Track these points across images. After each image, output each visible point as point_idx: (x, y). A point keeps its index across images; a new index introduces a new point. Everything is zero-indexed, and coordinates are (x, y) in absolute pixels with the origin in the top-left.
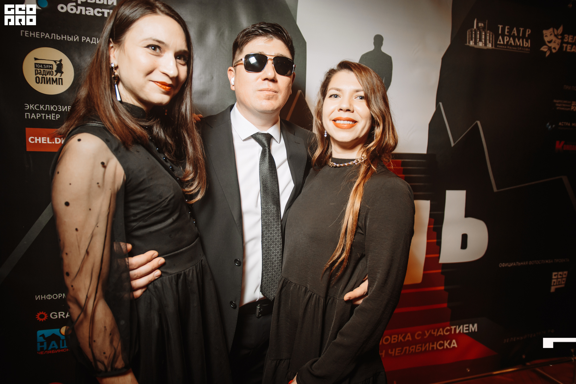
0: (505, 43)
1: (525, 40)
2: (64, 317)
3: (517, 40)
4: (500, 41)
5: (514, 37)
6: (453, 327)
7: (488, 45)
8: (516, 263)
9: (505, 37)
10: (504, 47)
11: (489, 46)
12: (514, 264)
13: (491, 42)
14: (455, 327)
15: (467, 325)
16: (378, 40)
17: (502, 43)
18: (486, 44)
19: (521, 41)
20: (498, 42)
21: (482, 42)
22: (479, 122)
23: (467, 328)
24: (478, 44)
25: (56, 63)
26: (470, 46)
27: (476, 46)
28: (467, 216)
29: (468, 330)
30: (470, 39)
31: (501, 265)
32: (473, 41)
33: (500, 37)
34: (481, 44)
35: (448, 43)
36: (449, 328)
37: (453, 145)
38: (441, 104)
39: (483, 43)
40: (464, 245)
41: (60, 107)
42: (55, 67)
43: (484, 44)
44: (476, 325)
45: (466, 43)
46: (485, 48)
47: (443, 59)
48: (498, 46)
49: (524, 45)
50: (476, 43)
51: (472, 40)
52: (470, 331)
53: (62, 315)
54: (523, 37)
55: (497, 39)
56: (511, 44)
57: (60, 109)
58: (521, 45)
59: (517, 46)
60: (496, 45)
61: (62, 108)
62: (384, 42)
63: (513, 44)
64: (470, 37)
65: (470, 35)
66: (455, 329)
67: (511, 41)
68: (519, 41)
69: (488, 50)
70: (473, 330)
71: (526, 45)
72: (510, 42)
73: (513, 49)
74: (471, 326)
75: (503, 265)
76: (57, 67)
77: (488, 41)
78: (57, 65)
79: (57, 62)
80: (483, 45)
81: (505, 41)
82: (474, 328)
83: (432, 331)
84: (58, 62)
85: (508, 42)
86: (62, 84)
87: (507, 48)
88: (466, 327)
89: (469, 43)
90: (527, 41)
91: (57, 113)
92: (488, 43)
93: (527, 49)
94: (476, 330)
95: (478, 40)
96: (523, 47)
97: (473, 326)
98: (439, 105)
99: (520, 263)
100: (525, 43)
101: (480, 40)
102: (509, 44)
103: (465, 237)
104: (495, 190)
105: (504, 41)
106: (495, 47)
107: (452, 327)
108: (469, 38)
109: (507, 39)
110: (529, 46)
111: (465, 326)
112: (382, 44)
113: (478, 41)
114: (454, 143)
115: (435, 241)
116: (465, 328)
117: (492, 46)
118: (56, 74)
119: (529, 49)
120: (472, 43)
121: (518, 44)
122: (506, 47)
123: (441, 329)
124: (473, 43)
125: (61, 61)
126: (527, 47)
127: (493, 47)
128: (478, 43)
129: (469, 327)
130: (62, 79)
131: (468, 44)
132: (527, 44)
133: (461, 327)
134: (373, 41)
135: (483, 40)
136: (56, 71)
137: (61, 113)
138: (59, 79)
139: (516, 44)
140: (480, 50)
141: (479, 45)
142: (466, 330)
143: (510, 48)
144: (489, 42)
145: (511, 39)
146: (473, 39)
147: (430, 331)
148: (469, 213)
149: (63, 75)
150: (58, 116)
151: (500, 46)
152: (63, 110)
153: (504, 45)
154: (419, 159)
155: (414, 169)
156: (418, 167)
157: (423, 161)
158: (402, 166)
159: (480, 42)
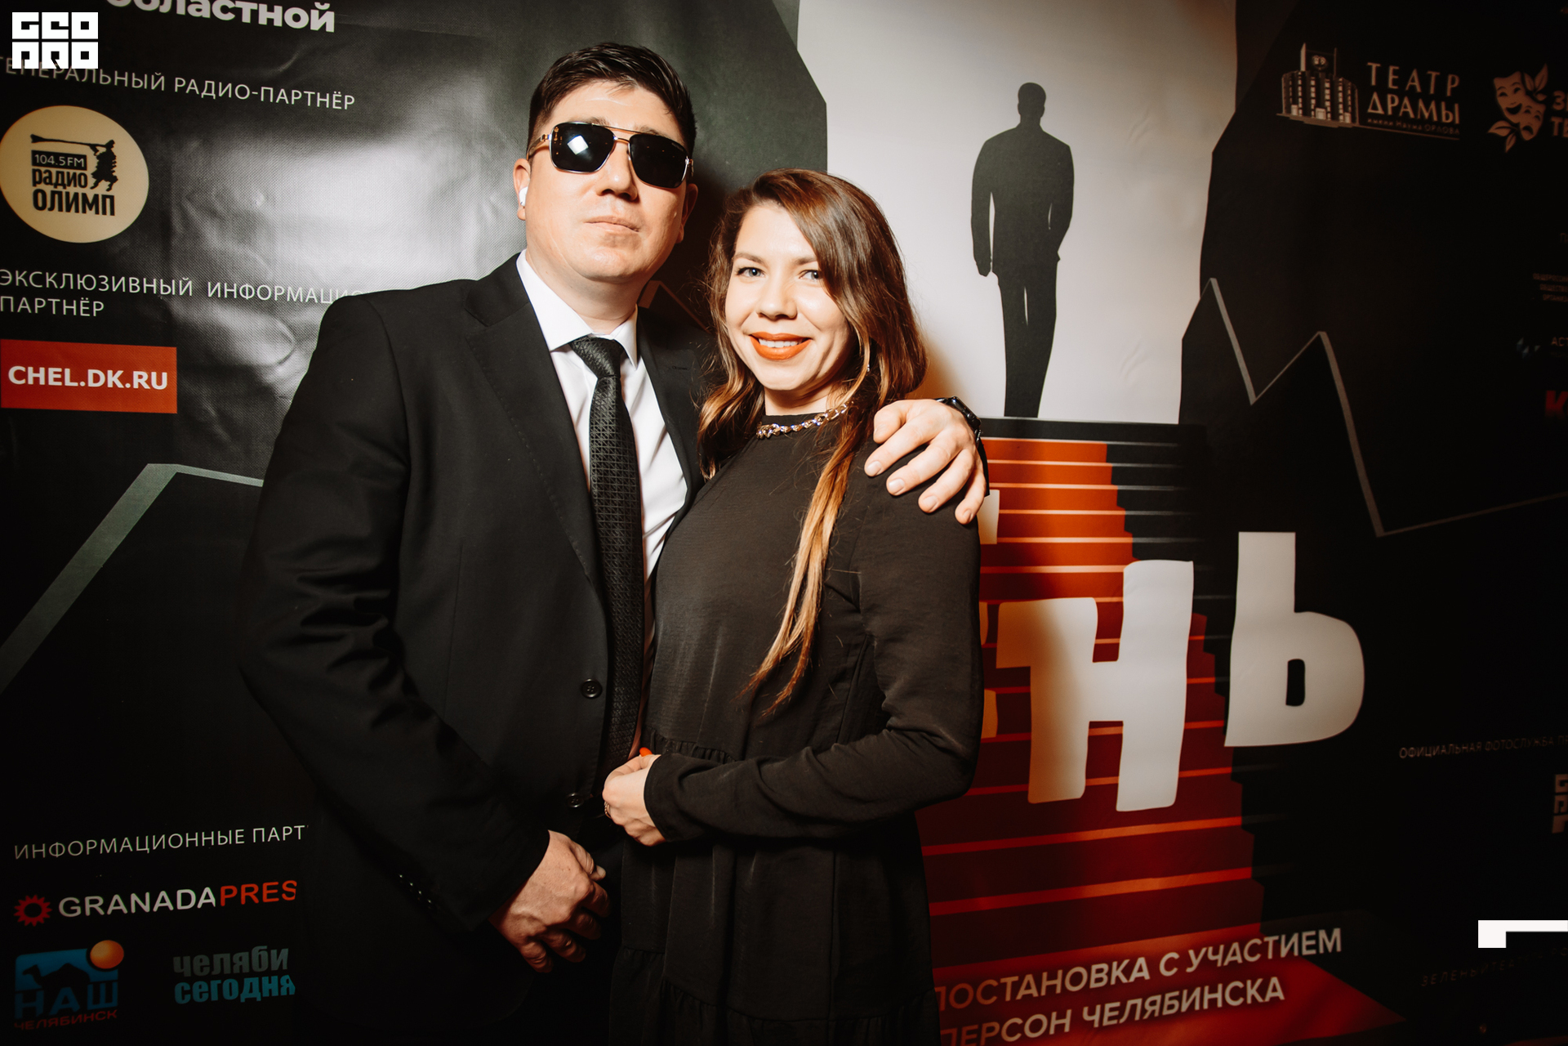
0: (1390, 112)
1: (1443, 105)
2: (102, 912)
3: (1421, 104)
4: (1375, 108)
5: (1414, 98)
6: (1271, 940)
7: (1341, 117)
8: (1447, 749)
9: (1389, 96)
10: (1386, 123)
11: (1346, 119)
12: (1441, 749)
13: (1350, 109)
14: (1276, 938)
15: (1313, 933)
16: (1032, 99)
17: (1380, 111)
18: (1335, 115)
19: (1433, 106)
20: (1370, 111)
21: (1326, 108)
22: (1324, 336)
23: (1313, 942)
24: (1313, 113)
25: (96, 151)
26: (1292, 118)
27: (1306, 121)
28: (1300, 607)
29: (1316, 947)
30: (1291, 100)
31: (1403, 753)
32: (1300, 105)
33: (1375, 96)
34: (1321, 115)
35: (1228, 110)
36: (1258, 941)
37: (1253, 399)
38: (1214, 282)
39: (1327, 113)
40: (1296, 693)
41: (104, 280)
42: (93, 164)
43: (1329, 115)
44: (1337, 933)
45: (1281, 112)
46: (1334, 125)
47: (1218, 154)
48: (1369, 121)
49: (1444, 120)
50: (1306, 111)
51: (1296, 102)
52: (1321, 951)
53: (96, 906)
54: (1439, 96)
55: (1365, 101)
56: (1406, 114)
57: (104, 287)
58: (1435, 119)
59: (1422, 121)
60: (1364, 116)
61: (110, 283)
62: (1047, 105)
63: (1412, 115)
64: (1291, 94)
65: (1291, 89)
66: (1277, 944)
67: (1406, 107)
68: (1427, 106)
69: (1343, 130)
70: (1330, 946)
71: (1447, 118)
72: (1402, 110)
73: (1412, 130)
74: (1322, 934)
75: (1411, 752)
76: (98, 163)
77: (1341, 106)
78: (98, 157)
79: (98, 148)
80: (1327, 118)
81: (1390, 106)
82: (1332, 940)
83: (1211, 949)
84: (102, 150)
85: (1396, 110)
86: (112, 213)
87: (1394, 127)
88: (1309, 938)
89: (1289, 111)
90: (1450, 108)
91: (95, 295)
92: (1341, 111)
93: (1451, 131)
94: (1339, 949)
95: (1313, 101)
96: (1439, 123)
97: (1329, 936)
98: (1210, 285)
99: (1460, 746)
100: (1444, 113)
101: (1320, 104)
102: (1401, 114)
103: (1296, 670)
104: (1379, 531)
105: (1385, 107)
106: (1361, 123)
107: (1266, 939)
108: (1287, 98)
109: (1393, 102)
110: (1457, 121)
111: (1305, 935)
112: (1041, 111)
113: (1312, 107)
114: (1257, 395)
115: (1211, 680)
116: (1305, 943)
117: (1353, 119)
118: (96, 185)
119: (1457, 131)
120: (1296, 112)
121: (1426, 115)
122: (1391, 124)
123: (1235, 946)
124: (1301, 112)
125: (111, 144)
126: (1452, 125)
127: (1357, 124)
128: (1314, 110)
129: (1316, 938)
130: (112, 198)
131: (1284, 114)
132: (1451, 117)
133: (1295, 938)
134: (1015, 101)
135: (1328, 104)
136: (94, 175)
137: (108, 297)
138: (104, 197)
139: (1419, 117)
140: (1319, 130)
141: (1315, 116)
142: (1309, 947)
143: (1404, 126)
144: (1345, 110)
145: (1406, 101)
146: (1300, 100)
147: (1204, 950)
148: (1305, 601)
149: (115, 185)
150: (98, 307)
151: (1375, 122)
152: (114, 289)
153: (1385, 117)
154: (1157, 442)
155: (1143, 468)
156: (1153, 463)
157: (1170, 445)
158: (1107, 461)
159: (1318, 110)
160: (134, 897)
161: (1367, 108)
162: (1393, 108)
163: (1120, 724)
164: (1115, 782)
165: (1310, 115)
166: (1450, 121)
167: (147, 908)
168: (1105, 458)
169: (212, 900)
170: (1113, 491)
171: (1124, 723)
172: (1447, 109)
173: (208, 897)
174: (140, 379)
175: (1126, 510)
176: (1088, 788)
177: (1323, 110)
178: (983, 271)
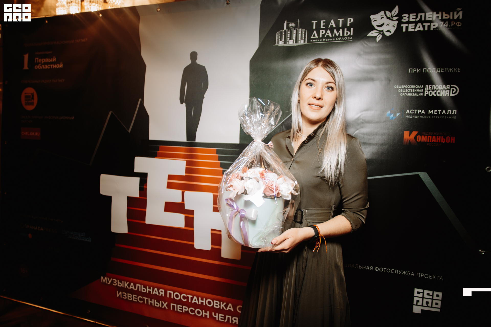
0: (321, 36)
1: (345, 30)
3: (335, 31)
4: (314, 36)
5: (332, 29)
7: (299, 42)
9: (321, 31)
11: (301, 42)
12: (352, 265)
13: (303, 38)
16: (194, 55)
17: (317, 37)
18: (296, 41)
19: (341, 31)
20: (312, 37)
24: (288, 42)
26: (280, 45)
27: (285, 45)
30: (280, 40)
32: (283, 41)
33: (315, 32)
39: (294, 41)
42: (31, 97)
43: (295, 42)
45: (275, 44)
46: (297, 44)
47: (251, 61)
48: (311, 41)
49: (345, 35)
50: (285, 42)
51: (281, 40)
54: (344, 27)
55: (309, 35)
56: (328, 36)
57: (32, 118)
58: (341, 35)
60: (309, 40)
63: (330, 36)
64: (280, 38)
65: (280, 36)
68: (338, 31)
69: (300, 46)
71: (347, 33)
72: (327, 34)
73: (330, 41)
77: (300, 38)
84: (32, 94)
85: (323, 35)
89: (278, 43)
90: (349, 30)
92: (300, 40)
93: (349, 38)
95: (289, 39)
96: (343, 36)
101: (290, 39)
102: (325, 36)
105: (318, 34)
106: (308, 42)
108: (278, 39)
109: (322, 32)
110: (352, 34)
113: (288, 40)
117: (304, 41)
119: (351, 38)
120: (281, 43)
121: (337, 35)
122: (321, 40)
124: (283, 43)
126: (350, 36)
127: (306, 43)
128: (289, 41)
130: (33, 102)
131: (276, 44)
135: (294, 39)
136: (31, 99)
137: (33, 120)
139: (334, 36)
140: (290, 47)
143: (327, 40)
144: (301, 39)
145: (329, 31)
146: (283, 39)
149: (34, 100)
151: (314, 41)
152: (34, 118)
153: (319, 38)
154: (232, 149)
155: (228, 156)
156: (231, 155)
157: (237, 150)
158: (217, 154)
159: (290, 41)
160: (33, 227)
161: (311, 36)
162: (322, 35)
163: (220, 231)
164: (220, 248)
165: (287, 43)
166: (349, 34)
167: (34, 229)
168: (216, 153)
169: (42, 230)
170: (218, 163)
171: (222, 231)
172: (347, 31)
173: (42, 229)
174: (36, 134)
175: (223, 168)
176: (212, 248)
177: (293, 41)
178: (182, 103)
